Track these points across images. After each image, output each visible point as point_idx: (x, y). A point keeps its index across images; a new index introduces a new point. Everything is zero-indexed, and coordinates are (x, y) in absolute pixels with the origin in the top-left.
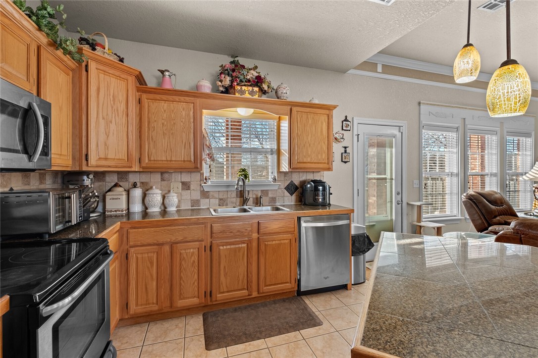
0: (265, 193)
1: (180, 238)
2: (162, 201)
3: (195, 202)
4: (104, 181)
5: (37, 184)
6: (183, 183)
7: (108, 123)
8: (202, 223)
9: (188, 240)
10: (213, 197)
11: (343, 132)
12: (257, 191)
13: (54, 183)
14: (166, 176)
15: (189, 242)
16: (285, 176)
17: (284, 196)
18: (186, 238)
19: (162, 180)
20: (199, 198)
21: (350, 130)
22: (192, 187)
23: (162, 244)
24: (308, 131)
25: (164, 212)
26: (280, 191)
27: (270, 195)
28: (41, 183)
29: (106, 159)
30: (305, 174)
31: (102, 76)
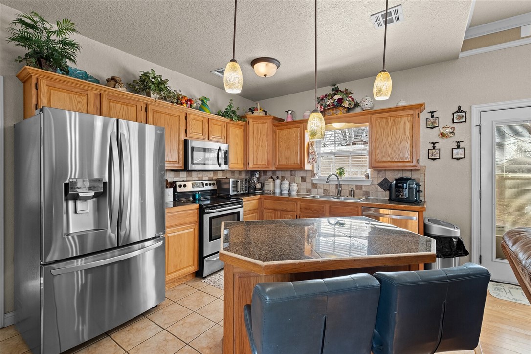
0: (359, 187)
1: (284, 208)
2: (288, 187)
3: (309, 191)
4: (267, 175)
5: (238, 176)
6: (302, 178)
7: (258, 146)
8: (295, 201)
9: (288, 210)
10: (320, 188)
11: (455, 125)
12: (352, 185)
13: (246, 175)
14: (293, 172)
15: (289, 211)
16: (378, 174)
17: (377, 191)
18: (287, 209)
19: (291, 175)
20: (311, 188)
21: (465, 122)
22: (307, 180)
23: (277, 210)
24: (388, 133)
25: (290, 194)
26: (373, 186)
27: (364, 189)
28: (240, 175)
29: (257, 164)
30: (401, 172)
31: (255, 125)
